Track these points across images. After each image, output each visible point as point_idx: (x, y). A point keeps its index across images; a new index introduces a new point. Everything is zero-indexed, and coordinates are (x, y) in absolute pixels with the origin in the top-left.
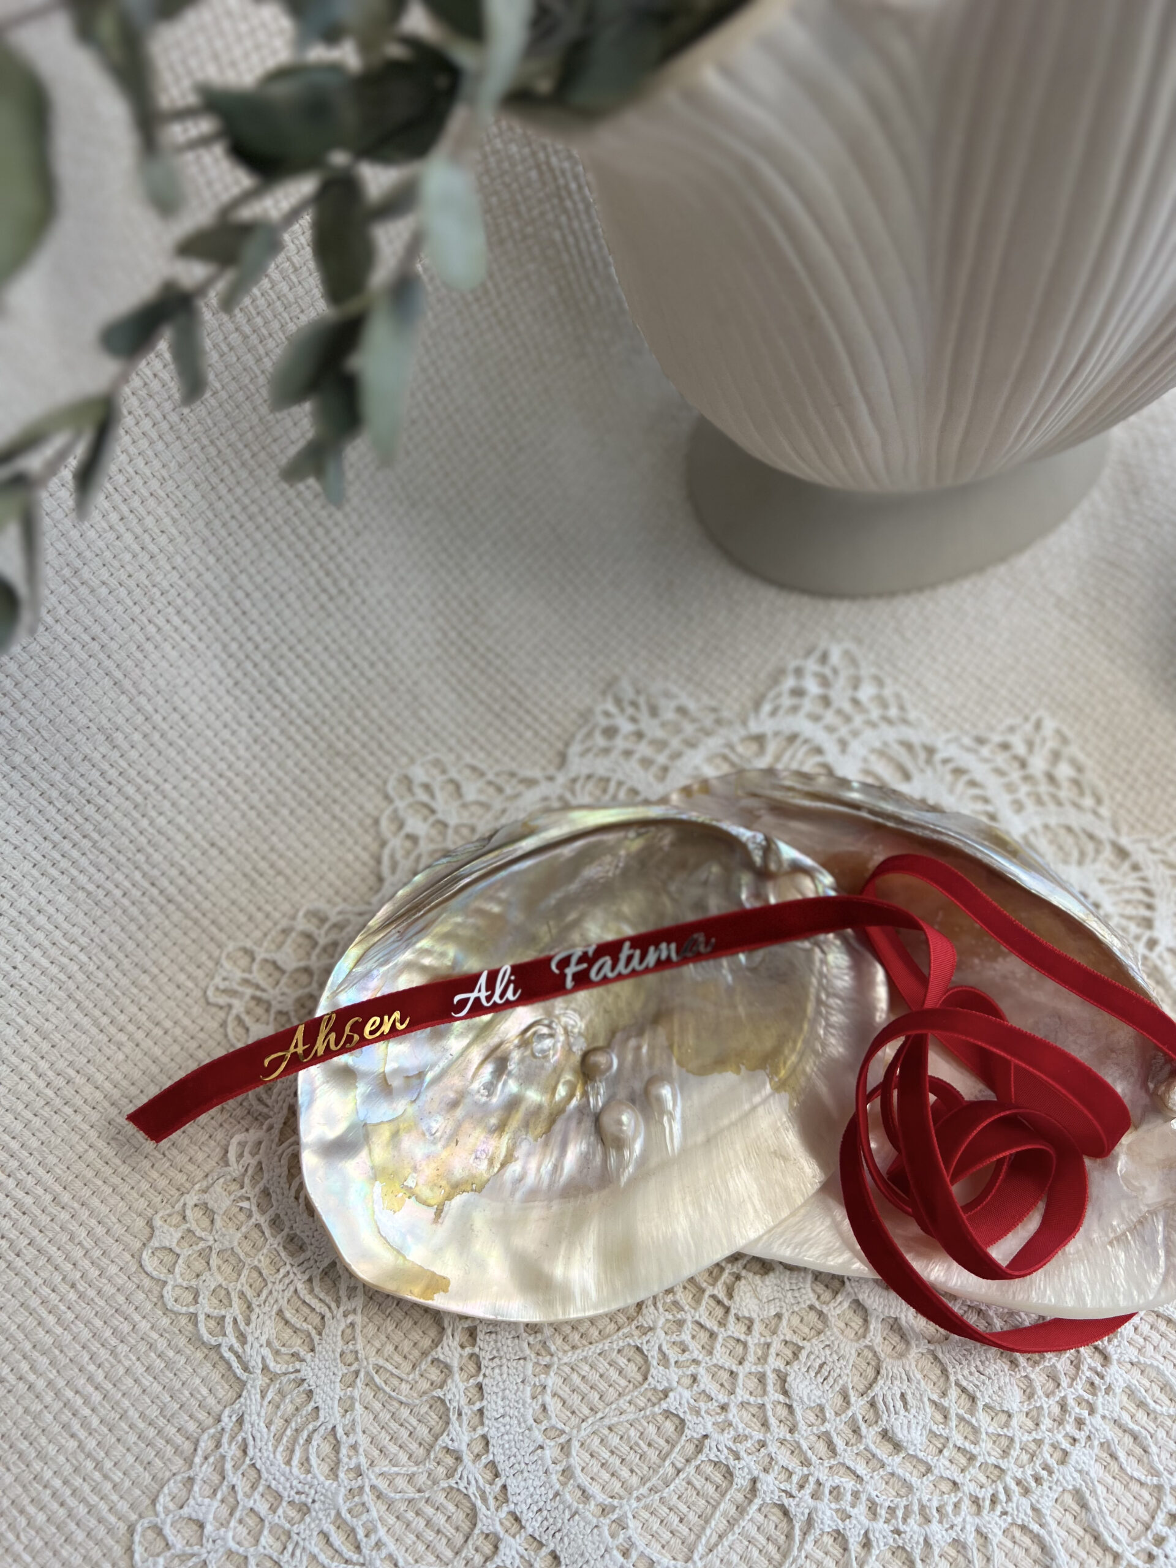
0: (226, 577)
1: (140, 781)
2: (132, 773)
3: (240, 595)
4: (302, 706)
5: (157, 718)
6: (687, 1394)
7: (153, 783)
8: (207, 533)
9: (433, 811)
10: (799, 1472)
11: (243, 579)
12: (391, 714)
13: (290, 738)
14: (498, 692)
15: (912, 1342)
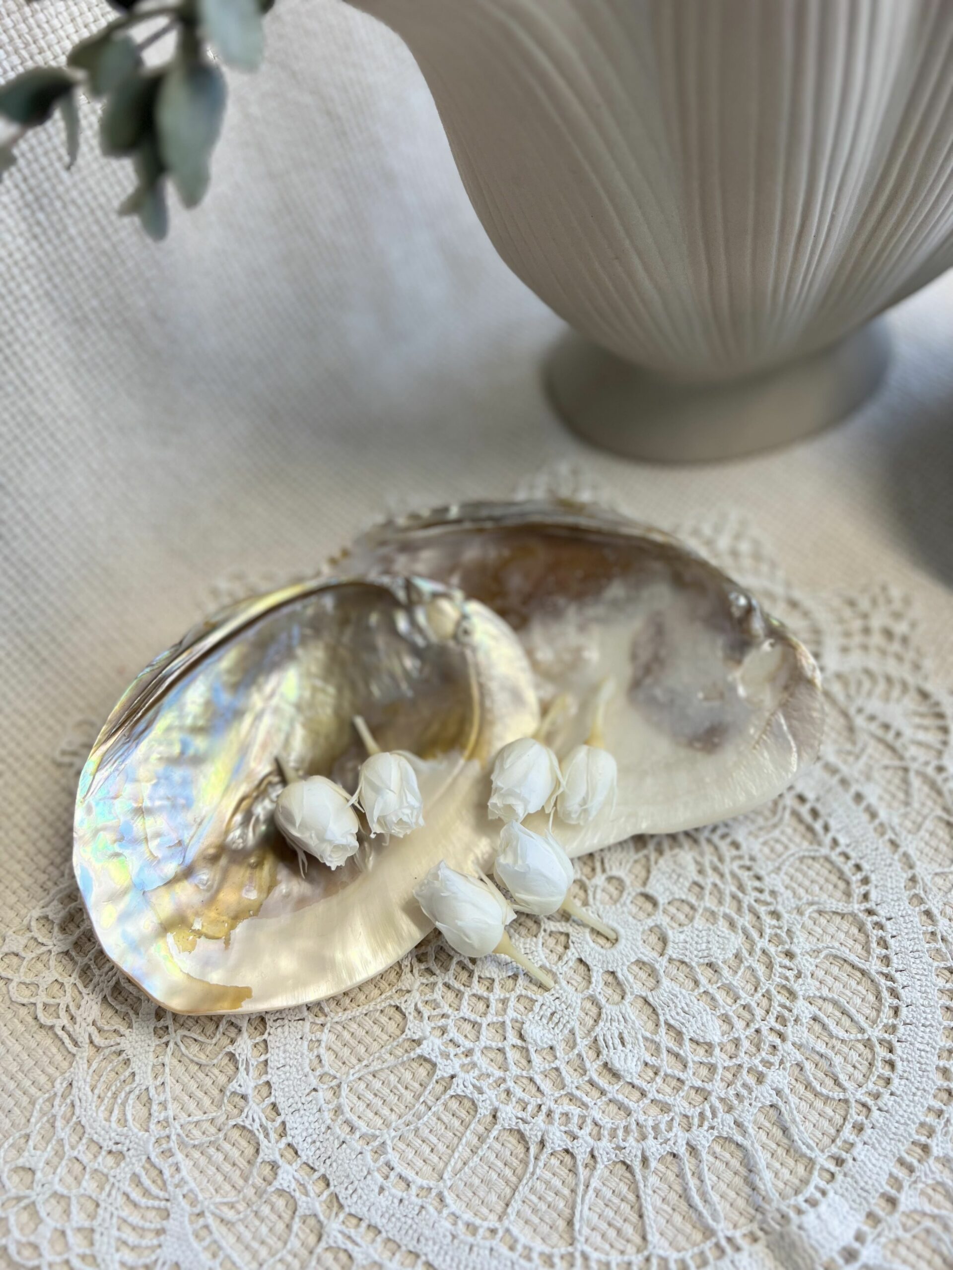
6: (438, 1042)
10: (534, 1102)
15: (628, 990)
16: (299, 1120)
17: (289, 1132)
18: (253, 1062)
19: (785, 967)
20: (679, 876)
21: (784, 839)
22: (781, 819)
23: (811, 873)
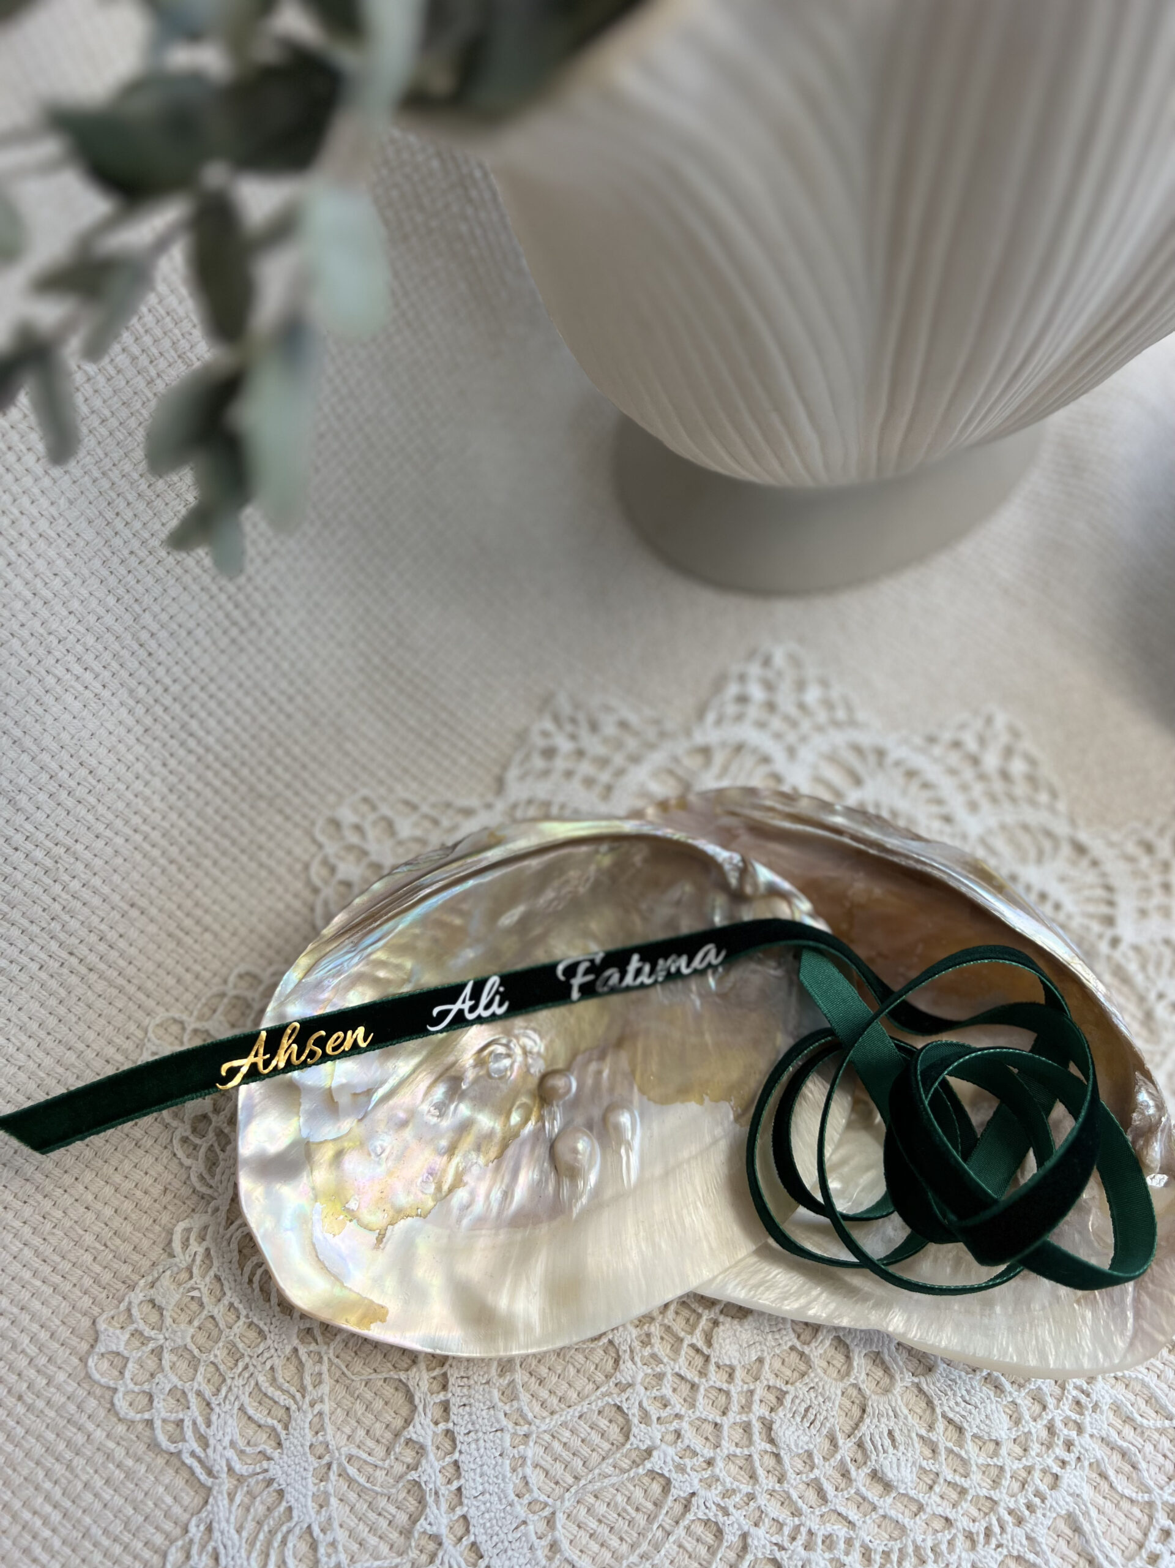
0: (128, 618)
1: (49, 844)
2: (40, 836)
3: (144, 635)
4: (218, 748)
5: (63, 775)
6: (671, 1451)
7: (64, 845)
8: (105, 572)
9: (364, 853)
10: (790, 1522)
11: (147, 618)
12: (314, 749)
13: (208, 784)
14: (428, 718)
15: (897, 1376)
18: (443, 1490)
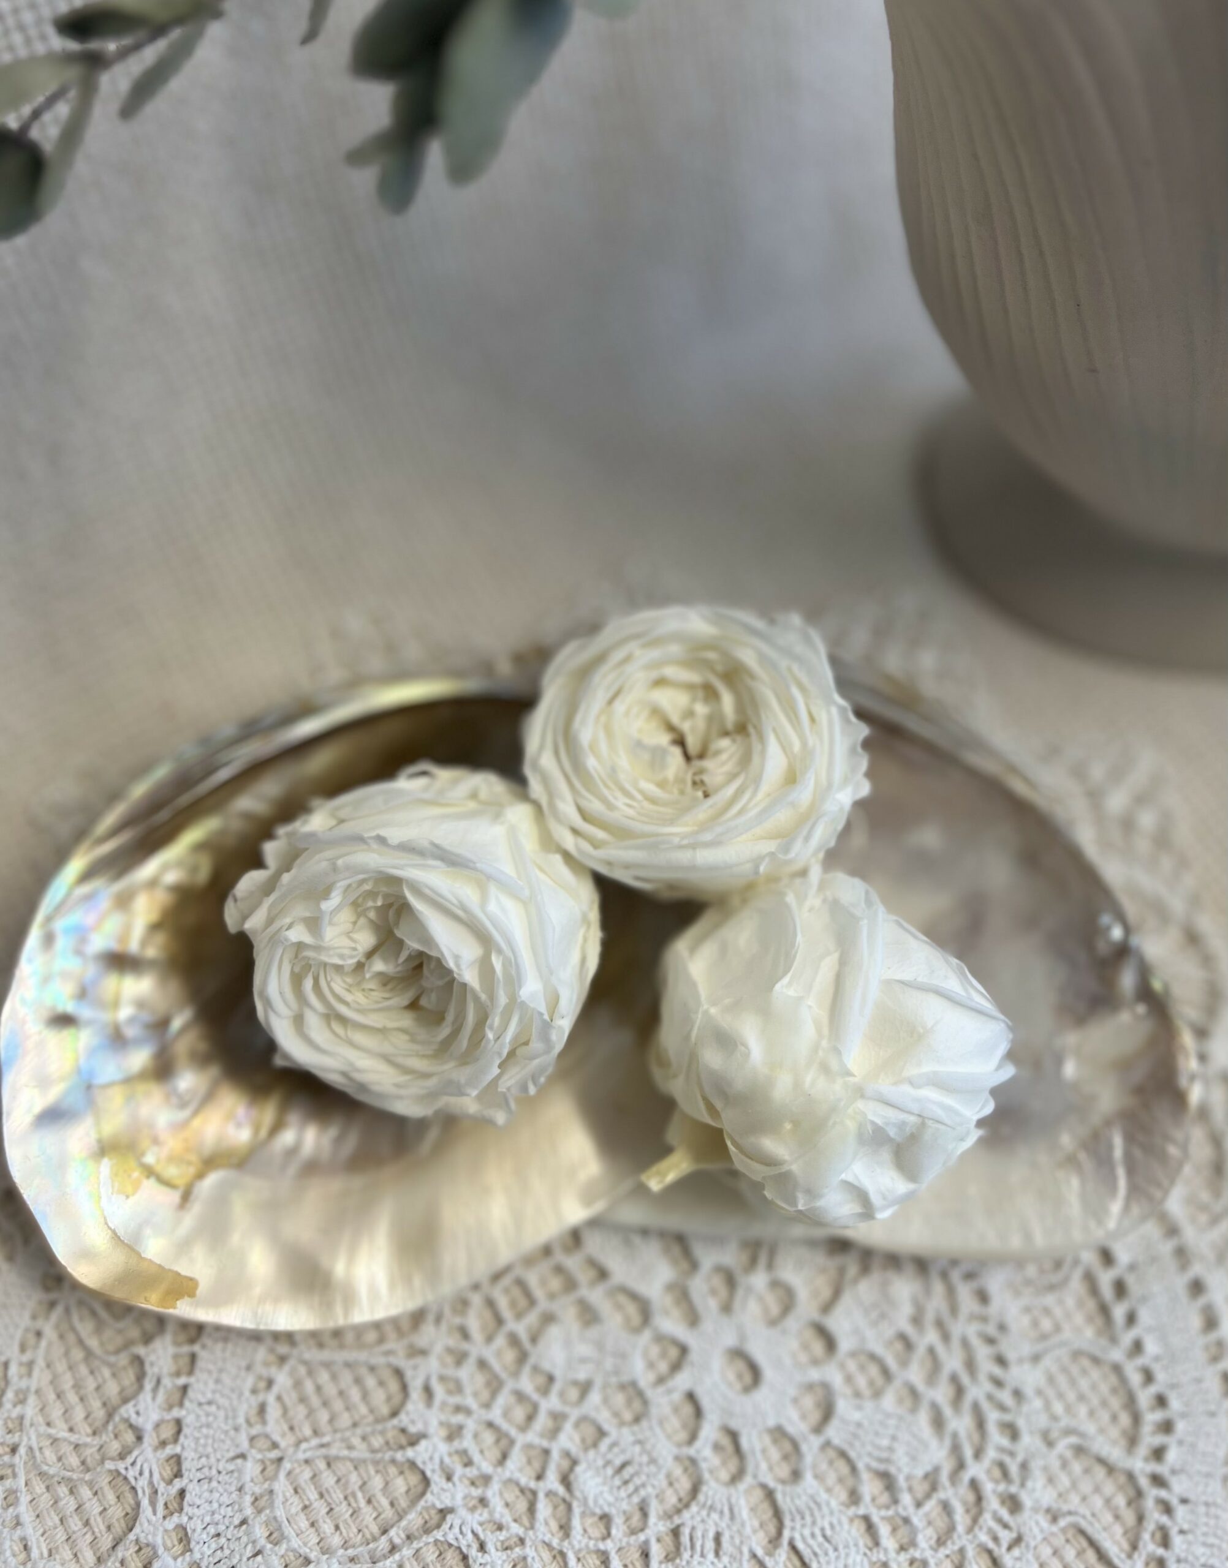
6: (443, 1448)
15: (750, 1468)
16: (206, 1495)
17: (186, 1508)
18: (167, 1382)
19: (1000, 1521)
20: (883, 1316)
21: (1058, 1312)
22: (1065, 1281)
23: (1084, 1384)
